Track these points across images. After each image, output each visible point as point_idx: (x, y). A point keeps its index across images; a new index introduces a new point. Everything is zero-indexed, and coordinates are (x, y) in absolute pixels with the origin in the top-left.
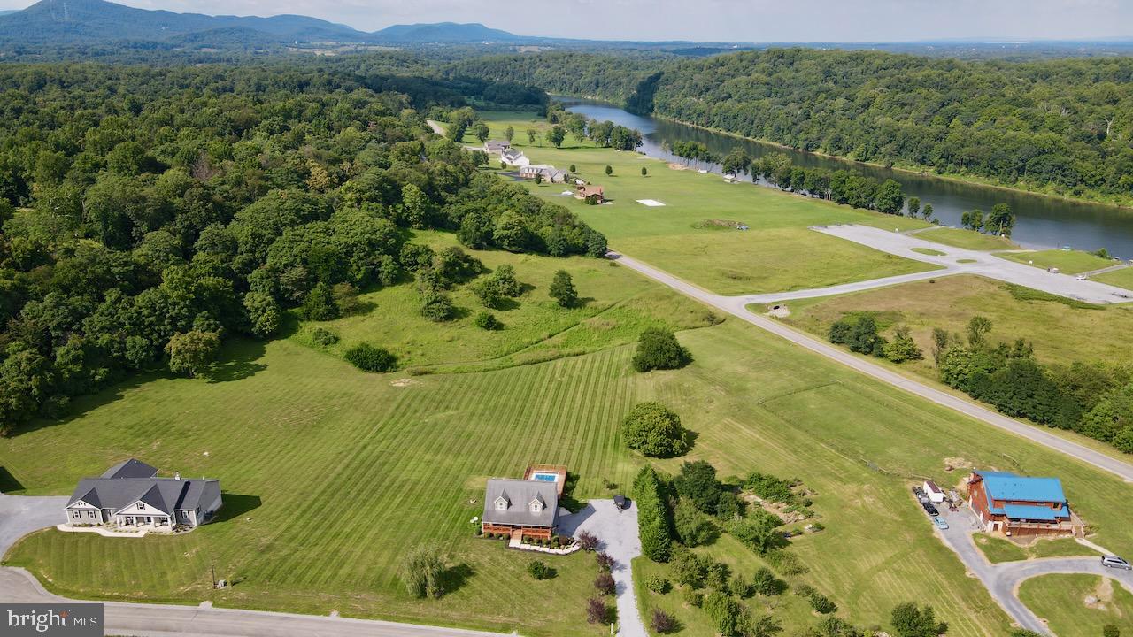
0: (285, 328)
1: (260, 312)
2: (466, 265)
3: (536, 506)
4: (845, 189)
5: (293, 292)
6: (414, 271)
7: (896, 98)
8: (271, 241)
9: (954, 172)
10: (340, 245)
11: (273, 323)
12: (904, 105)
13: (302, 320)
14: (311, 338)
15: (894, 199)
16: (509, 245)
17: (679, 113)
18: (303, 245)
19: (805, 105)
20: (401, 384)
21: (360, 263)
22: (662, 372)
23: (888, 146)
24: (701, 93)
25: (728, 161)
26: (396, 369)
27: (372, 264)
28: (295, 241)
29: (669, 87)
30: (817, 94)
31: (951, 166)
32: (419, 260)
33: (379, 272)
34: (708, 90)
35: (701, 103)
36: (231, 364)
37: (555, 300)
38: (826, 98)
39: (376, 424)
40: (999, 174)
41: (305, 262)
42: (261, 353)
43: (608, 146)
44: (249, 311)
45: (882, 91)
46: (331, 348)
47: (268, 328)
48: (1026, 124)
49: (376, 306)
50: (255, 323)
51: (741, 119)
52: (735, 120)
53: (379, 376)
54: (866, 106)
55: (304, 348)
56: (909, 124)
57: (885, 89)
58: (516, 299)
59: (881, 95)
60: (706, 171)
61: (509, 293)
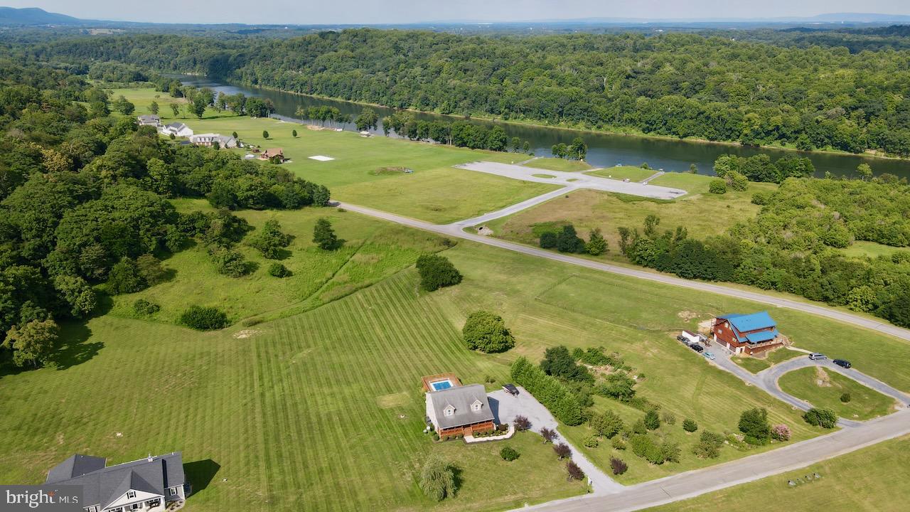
0: (102, 305)
1: (76, 294)
2: (236, 225)
3: (477, 406)
4: (464, 135)
5: (93, 270)
6: (193, 236)
7: (459, 66)
8: (55, 224)
9: (515, 118)
10: (126, 219)
11: (92, 302)
12: (466, 71)
13: (113, 295)
14: (131, 310)
15: (501, 141)
16: (254, 204)
17: (284, 84)
18: (92, 225)
19: (390, 73)
20: (244, 336)
21: (149, 234)
22: (447, 289)
23: (465, 101)
24: (299, 67)
25: (361, 120)
26: (229, 323)
27: (159, 234)
28: (81, 221)
29: (267, 62)
30: (398, 64)
31: (513, 114)
32: (196, 225)
33: (166, 241)
34: (304, 64)
35: (301, 75)
36: (64, 348)
37: (316, 245)
38: (405, 68)
39: (252, 374)
40: (546, 117)
41: (98, 239)
42: (88, 333)
43: (243, 114)
44: (64, 294)
45: (447, 61)
46: (156, 316)
47: (87, 308)
48: (554, 81)
49: (176, 271)
50: (74, 304)
51: (341, 86)
52: (336, 88)
53: (219, 332)
54: (439, 72)
55: (129, 321)
56: (474, 85)
57: (449, 59)
58: (286, 249)
59: (447, 63)
60: (341, 130)
61: (280, 244)
